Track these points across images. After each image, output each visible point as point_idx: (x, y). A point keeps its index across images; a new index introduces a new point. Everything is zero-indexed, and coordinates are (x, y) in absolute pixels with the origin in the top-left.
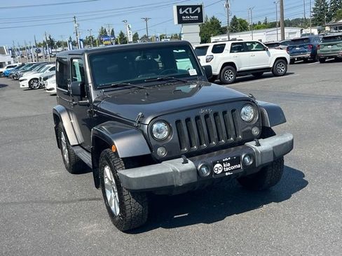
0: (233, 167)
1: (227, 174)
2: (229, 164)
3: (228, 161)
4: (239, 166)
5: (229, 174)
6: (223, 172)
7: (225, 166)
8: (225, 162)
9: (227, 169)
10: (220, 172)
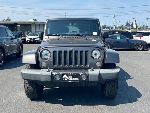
0: (74, 79)
1: (69, 81)
2: (72, 77)
3: (71, 75)
4: (78, 79)
5: (71, 82)
6: (68, 80)
7: (69, 77)
8: (70, 75)
9: (70, 79)
10: (66, 80)
